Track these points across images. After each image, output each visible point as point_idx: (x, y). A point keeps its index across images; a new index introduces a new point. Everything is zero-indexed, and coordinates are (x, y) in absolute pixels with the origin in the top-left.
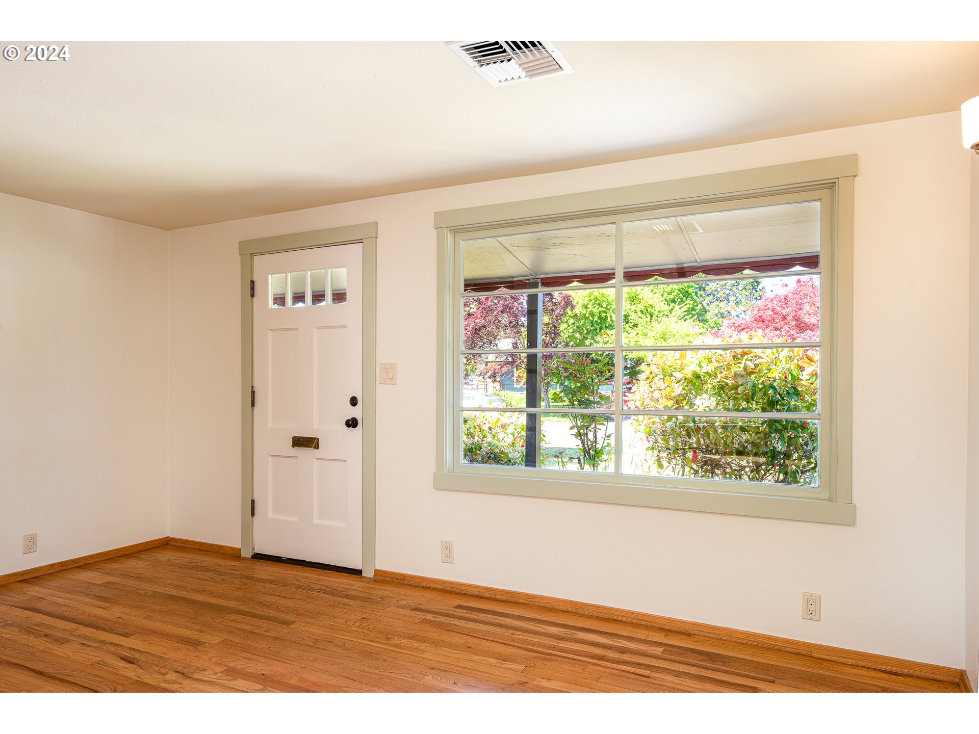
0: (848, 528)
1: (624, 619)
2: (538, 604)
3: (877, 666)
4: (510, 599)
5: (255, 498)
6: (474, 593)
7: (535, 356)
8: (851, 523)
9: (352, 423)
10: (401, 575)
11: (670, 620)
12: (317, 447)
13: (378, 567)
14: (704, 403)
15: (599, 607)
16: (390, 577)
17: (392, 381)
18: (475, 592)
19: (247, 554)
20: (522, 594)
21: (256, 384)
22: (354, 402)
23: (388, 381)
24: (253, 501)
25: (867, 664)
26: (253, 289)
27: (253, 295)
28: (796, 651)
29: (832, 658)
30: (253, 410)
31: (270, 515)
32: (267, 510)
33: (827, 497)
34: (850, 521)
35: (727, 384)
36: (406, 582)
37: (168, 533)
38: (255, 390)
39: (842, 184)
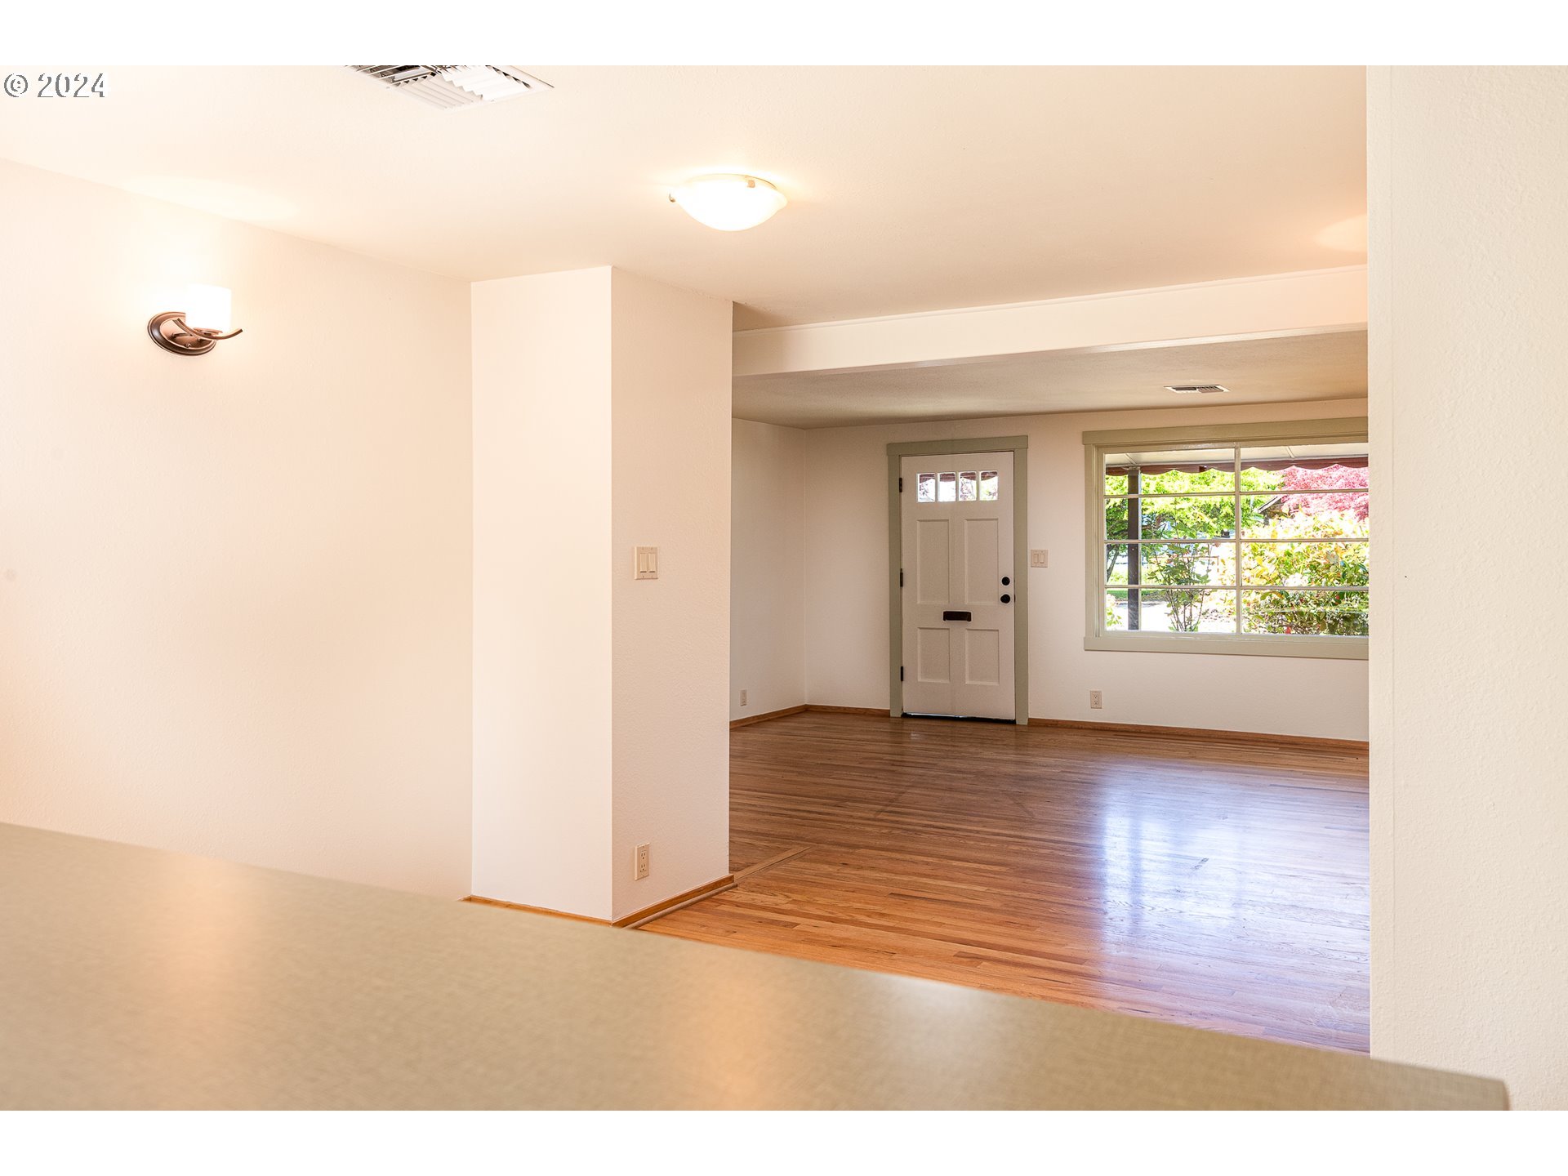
2: (1176, 733)
4: (1153, 731)
5: (904, 665)
7: (1136, 546)
9: (1005, 599)
10: (1054, 721)
12: (969, 620)
13: (1031, 716)
14: (1297, 580)
16: (1044, 723)
17: (1043, 564)
18: (1122, 728)
19: (896, 713)
21: (904, 566)
22: (1006, 581)
23: (1039, 564)
24: (902, 668)
26: (901, 485)
27: (901, 491)
30: (901, 589)
31: (920, 679)
32: (917, 675)
35: (1319, 564)
36: (1060, 725)
37: (806, 702)
38: (903, 572)
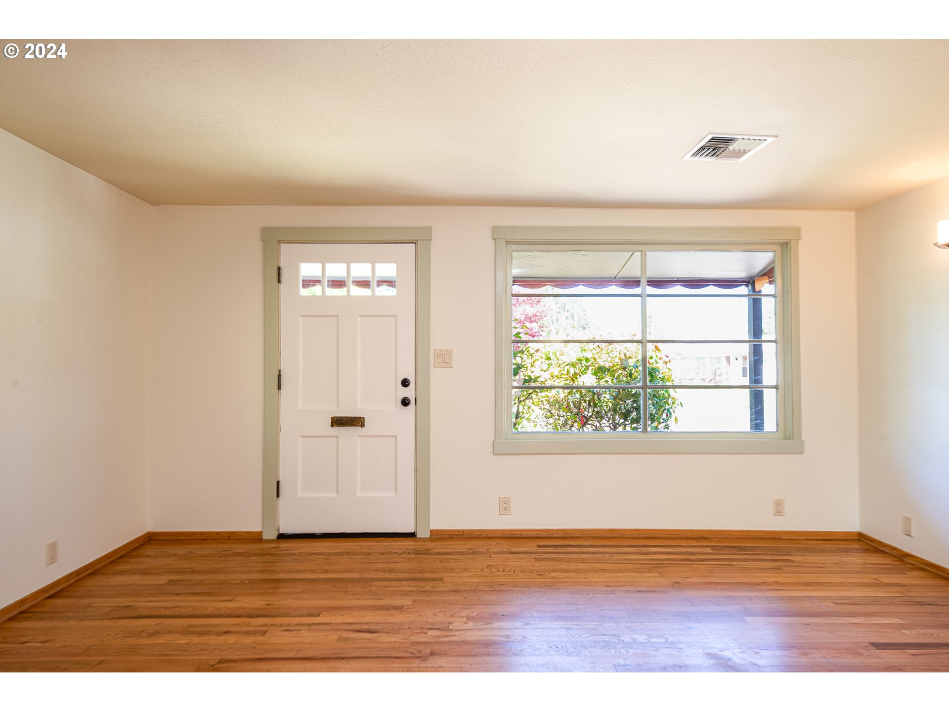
0: (800, 455)
1: (658, 536)
2: (590, 535)
3: (816, 538)
4: (566, 536)
5: (281, 478)
6: (533, 536)
8: (801, 452)
9: (405, 402)
10: (459, 531)
11: (691, 531)
12: (363, 425)
13: (433, 527)
15: (638, 530)
16: (448, 535)
17: (448, 364)
18: (534, 534)
19: (270, 535)
20: (575, 530)
21: (283, 367)
22: (405, 383)
23: (445, 365)
24: (278, 483)
25: (812, 538)
26: (279, 274)
27: (279, 281)
28: (772, 537)
29: (794, 538)
30: (279, 393)
31: (300, 495)
32: (297, 490)
33: (783, 438)
34: (800, 451)
36: (465, 536)
38: (281, 373)
39: (793, 243)
